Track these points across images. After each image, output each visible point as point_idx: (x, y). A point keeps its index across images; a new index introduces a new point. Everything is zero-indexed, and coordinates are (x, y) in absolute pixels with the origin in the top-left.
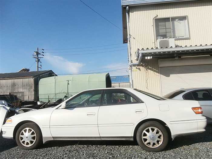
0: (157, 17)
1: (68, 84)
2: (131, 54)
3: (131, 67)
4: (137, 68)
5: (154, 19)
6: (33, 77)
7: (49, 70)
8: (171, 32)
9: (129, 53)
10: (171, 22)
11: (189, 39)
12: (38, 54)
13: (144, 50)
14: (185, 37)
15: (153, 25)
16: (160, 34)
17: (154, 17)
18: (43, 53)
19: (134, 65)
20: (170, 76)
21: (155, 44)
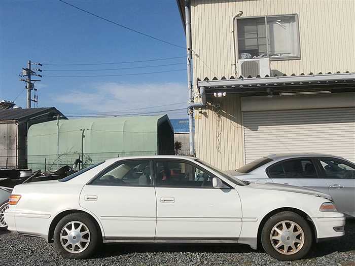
0: (241, 15)
1: (83, 136)
2: (192, 86)
3: (192, 109)
4: (201, 112)
5: (236, 19)
6: (17, 122)
7: (50, 107)
8: (266, 45)
9: (189, 83)
10: (267, 26)
11: (298, 58)
12: (29, 72)
13: (207, 82)
14: (291, 55)
15: (233, 32)
16: (247, 48)
17: (236, 15)
18: (41, 71)
19: (197, 107)
20: (259, 129)
21: (236, 68)
